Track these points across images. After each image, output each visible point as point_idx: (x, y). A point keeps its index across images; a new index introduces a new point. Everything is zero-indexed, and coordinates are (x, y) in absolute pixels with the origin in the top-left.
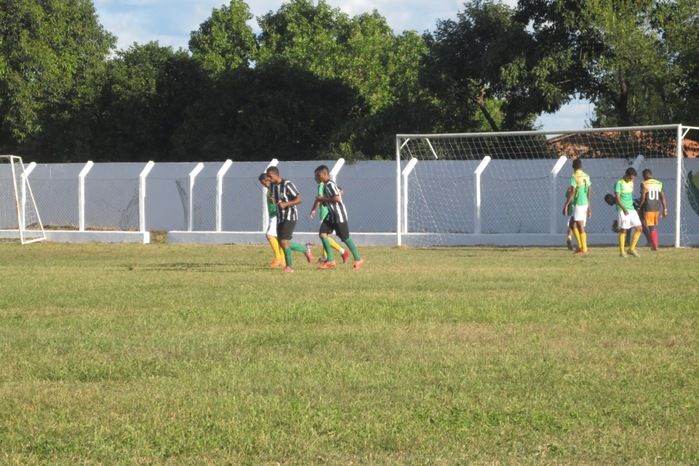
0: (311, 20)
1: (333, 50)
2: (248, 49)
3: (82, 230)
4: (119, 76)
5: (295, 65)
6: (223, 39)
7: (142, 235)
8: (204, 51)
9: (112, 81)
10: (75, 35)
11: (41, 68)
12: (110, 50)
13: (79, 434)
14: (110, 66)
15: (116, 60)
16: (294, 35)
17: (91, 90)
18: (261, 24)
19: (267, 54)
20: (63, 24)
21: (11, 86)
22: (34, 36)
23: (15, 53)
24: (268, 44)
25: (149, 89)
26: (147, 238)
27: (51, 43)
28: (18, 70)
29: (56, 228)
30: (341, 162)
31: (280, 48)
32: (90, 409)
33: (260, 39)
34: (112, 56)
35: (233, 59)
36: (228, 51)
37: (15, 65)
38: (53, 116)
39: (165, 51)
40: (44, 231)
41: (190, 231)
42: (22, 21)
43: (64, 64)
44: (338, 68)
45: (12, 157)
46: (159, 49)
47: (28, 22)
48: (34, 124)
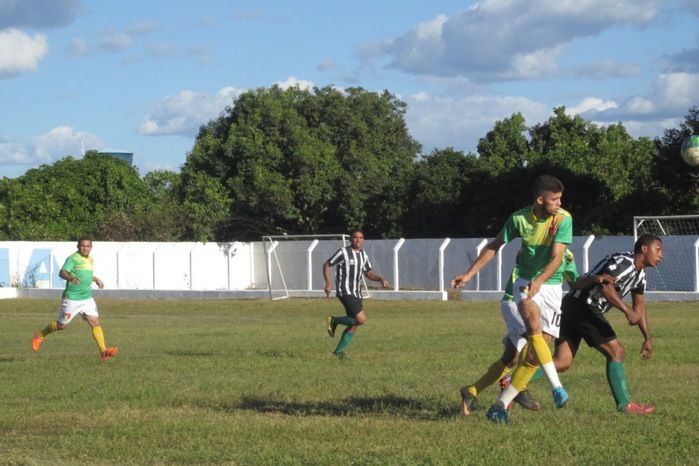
0: (569, 130)
1: (586, 152)
2: (522, 153)
3: (397, 289)
4: (423, 174)
5: (557, 164)
6: (503, 145)
7: (441, 294)
8: (488, 155)
9: (420, 177)
10: (391, 144)
11: (365, 169)
12: (418, 155)
13: (391, 454)
14: (417, 166)
15: (422, 162)
16: (556, 141)
17: (402, 184)
18: (532, 133)
19: (536, 156)
20: (382, 136)
21: (343, 182)
22: (360, 145)
23: (346, 157)
24: (536, 149)
25: (447, 183)
26: (445, 297)
27: (373, 150)
28: (349, 170)
29: (376, 289)
30: (592, 238)
31: (545, 152)
32: (400, 434)
33: (531, 144)
34: (418, 158)
35: (510, 160)
36: (507, 154)
37: (346, 167)
38: (375, 204)
39: (458, 154)
40: (368, 291)
41: (478, 291)
42: (351, 134)
43: (383, 166)
44: (589, 166)
45: (344, 236)
46: (453, 154)
47: (355, 134)
48: (361, 210)
